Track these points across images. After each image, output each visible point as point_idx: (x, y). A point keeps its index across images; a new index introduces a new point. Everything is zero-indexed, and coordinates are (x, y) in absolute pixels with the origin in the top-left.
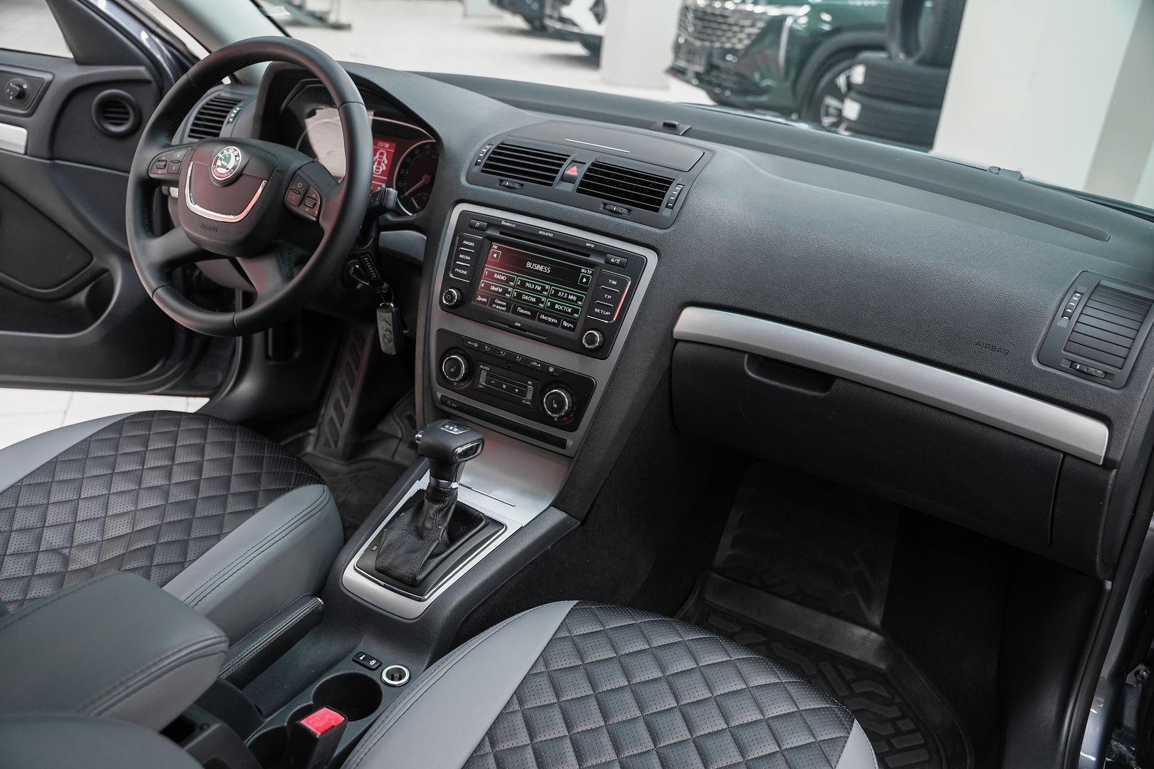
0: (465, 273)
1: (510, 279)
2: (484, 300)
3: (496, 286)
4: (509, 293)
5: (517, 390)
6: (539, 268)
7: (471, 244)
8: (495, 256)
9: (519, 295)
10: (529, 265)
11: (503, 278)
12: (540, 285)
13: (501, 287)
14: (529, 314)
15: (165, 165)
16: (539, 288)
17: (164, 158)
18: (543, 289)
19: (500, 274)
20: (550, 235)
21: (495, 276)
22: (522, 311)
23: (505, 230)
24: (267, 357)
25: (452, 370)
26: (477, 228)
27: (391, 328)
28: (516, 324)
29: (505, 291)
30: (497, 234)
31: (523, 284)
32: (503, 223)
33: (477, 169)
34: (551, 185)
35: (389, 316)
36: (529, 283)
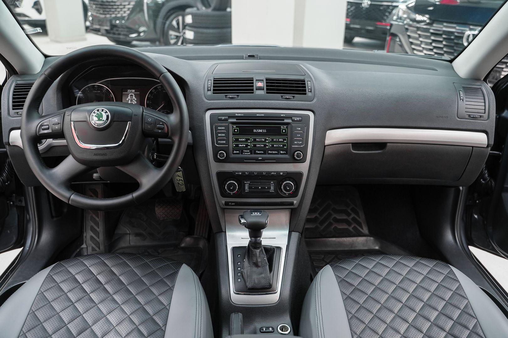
0: (224, 142)
1: (247, 140)
2: (237, 152)
3: (241, 144)
4: (249, 146)
5: (266, 188)
6: (260, 131)
7: (223, 128)
8: (236, 131)
9: (255, 146)
10: (255, 131)
11: (243, 140)
12: (263, 139)
13: (244, 144)
14: (263, 152)
15: (49, 127)
16: (264, 140)
17: (46, 124)
18: (266, 140)
19: (242, 138)
20: (262, 115)
21: (239, 140)
22: (259, 152)
23: (238, 118)
24: (52, 217)
25: (231, 188)
26: (223, 120)
27: (182, 179)
28: (259, 158)
29: (247, 145)
30: (235, 120)
31: (255, 140)
32: (237, 115)
33: (210, 93)
34: (253, 93)
35: (180, 173)
36: (258, 139)
